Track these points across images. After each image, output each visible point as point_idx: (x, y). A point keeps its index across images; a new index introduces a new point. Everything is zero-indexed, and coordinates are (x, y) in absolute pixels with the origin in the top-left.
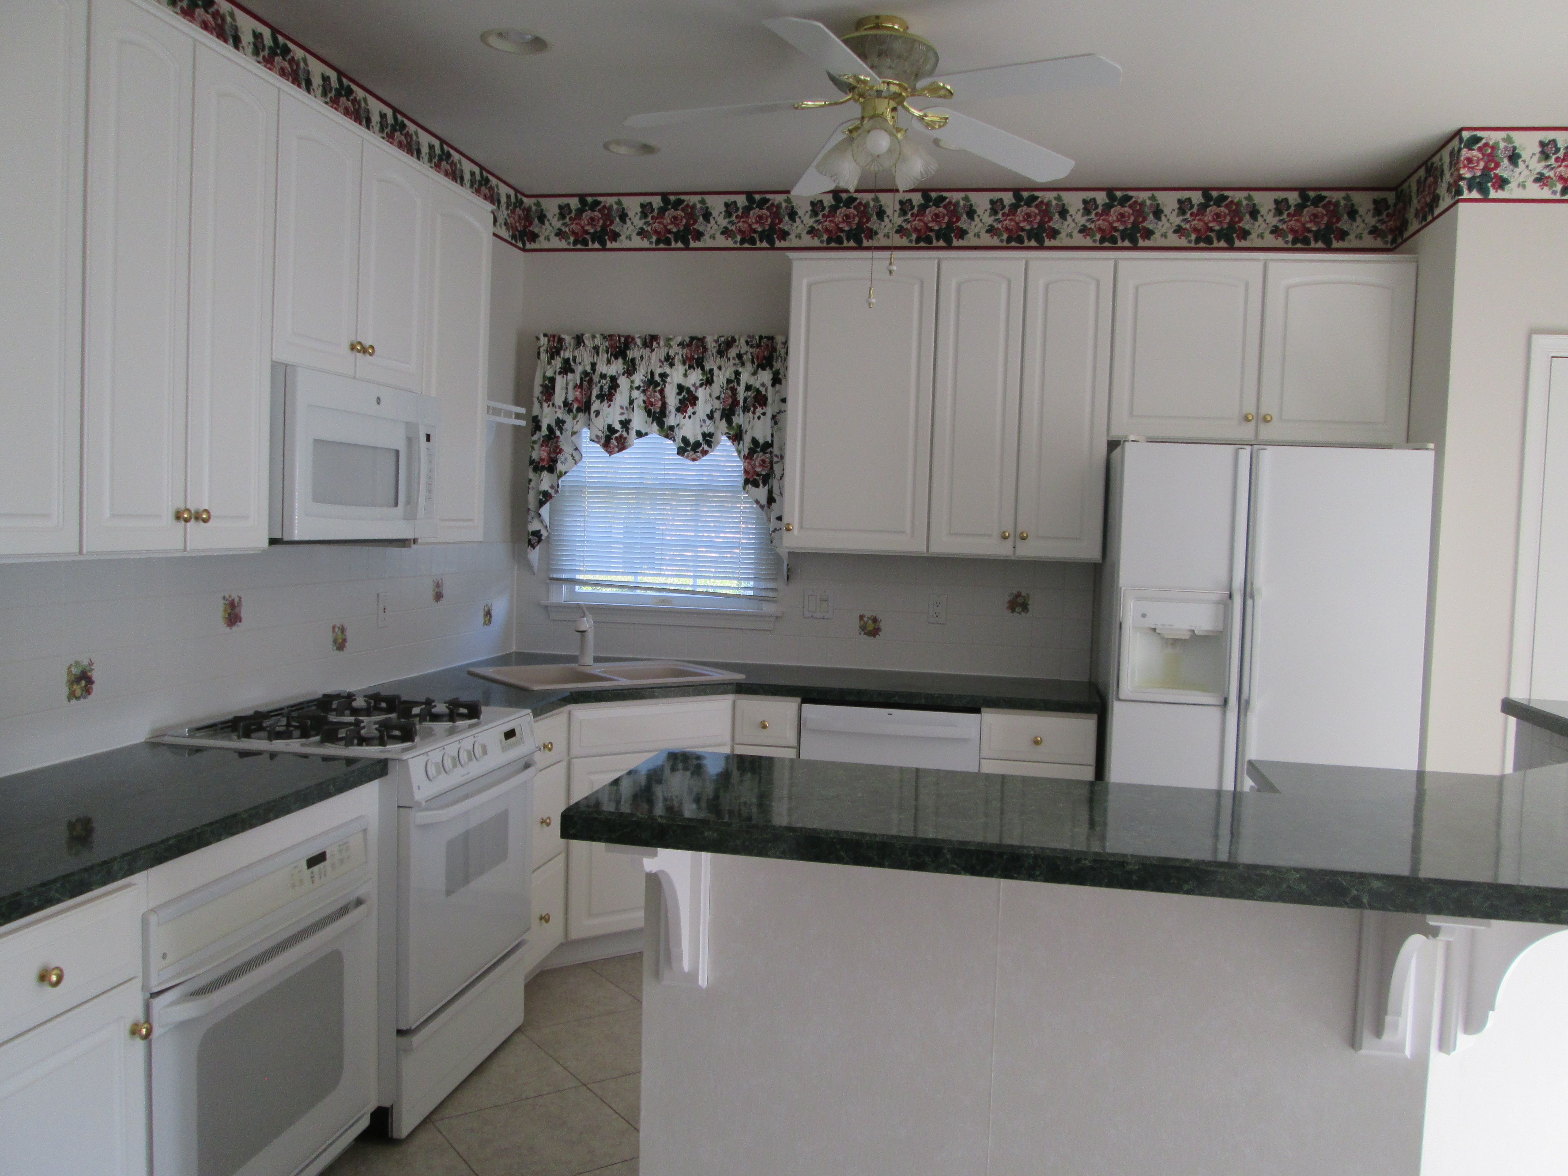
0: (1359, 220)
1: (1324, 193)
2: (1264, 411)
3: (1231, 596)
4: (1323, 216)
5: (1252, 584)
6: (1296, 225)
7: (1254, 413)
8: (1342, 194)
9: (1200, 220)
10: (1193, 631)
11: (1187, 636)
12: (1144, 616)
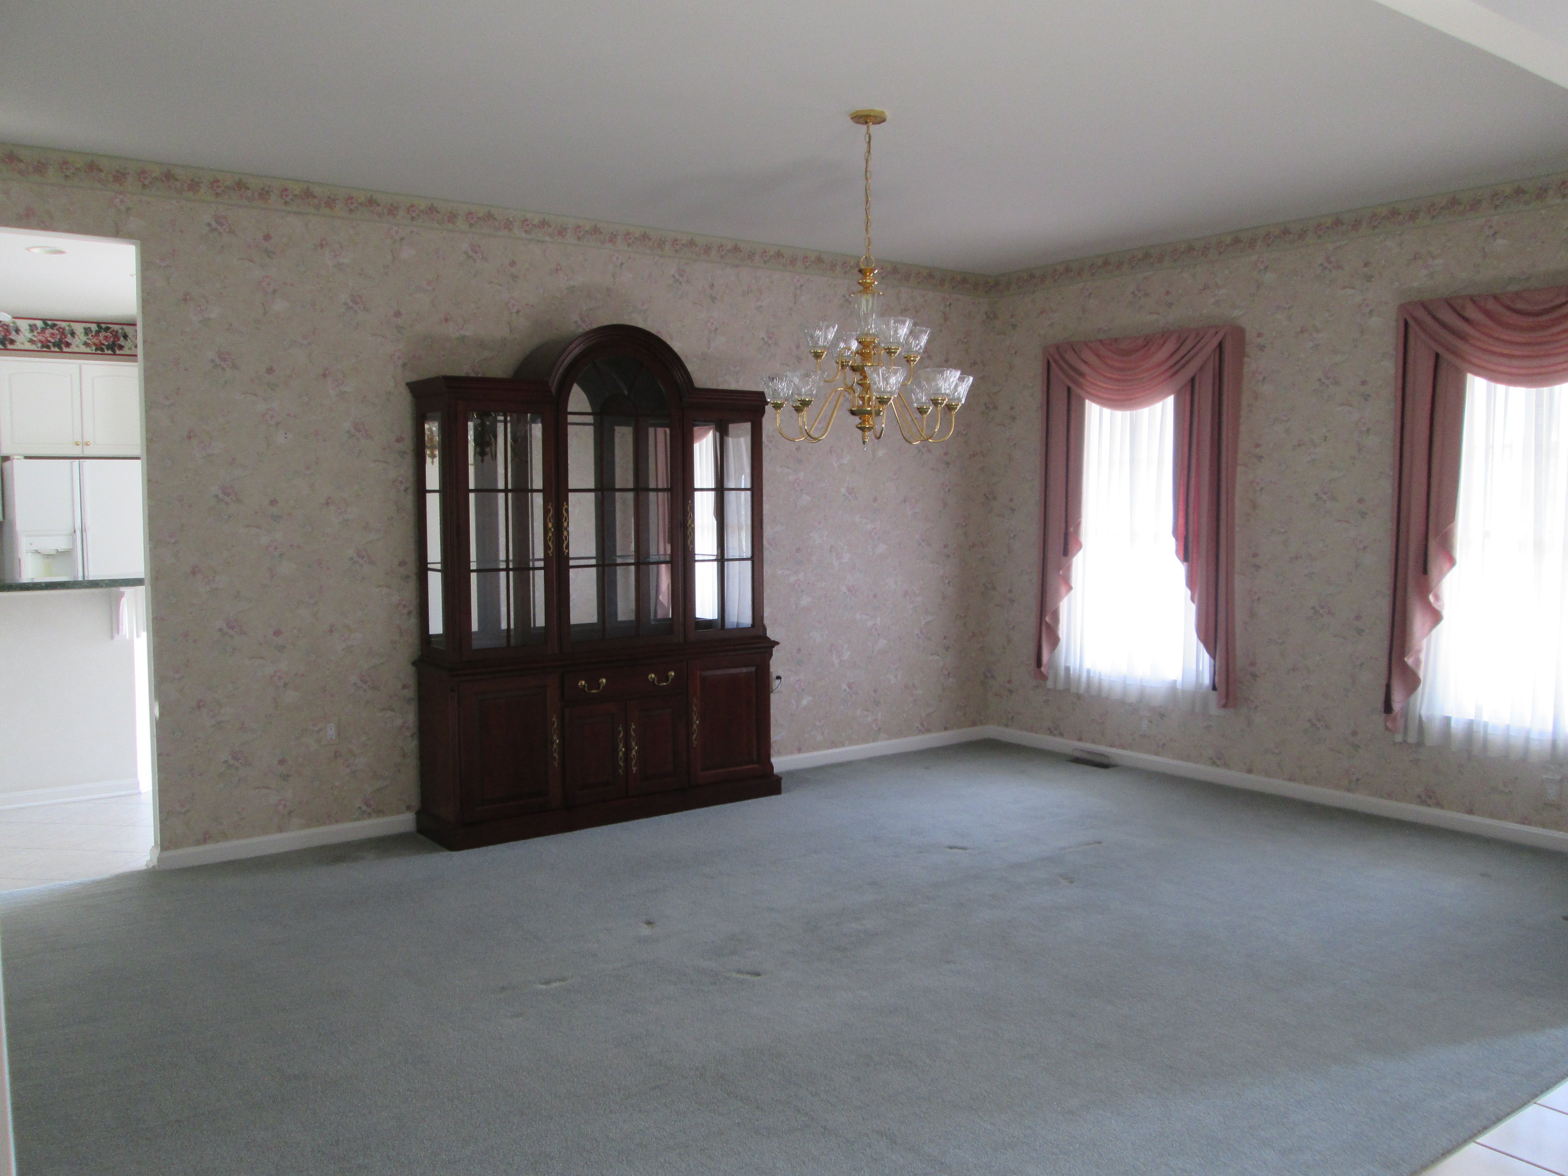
0: (129, 340)
1: (110, 326)
2: (85, 440)
3: (75, 531)
4: (110, 337)
5: (85, 526)
6: (97, 342)
7: (81, 441)
8: (120, 326)
9: (43, 336)
10: (57, 550)
11: (54, 552)
12: (31, 544)
